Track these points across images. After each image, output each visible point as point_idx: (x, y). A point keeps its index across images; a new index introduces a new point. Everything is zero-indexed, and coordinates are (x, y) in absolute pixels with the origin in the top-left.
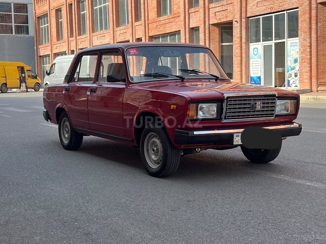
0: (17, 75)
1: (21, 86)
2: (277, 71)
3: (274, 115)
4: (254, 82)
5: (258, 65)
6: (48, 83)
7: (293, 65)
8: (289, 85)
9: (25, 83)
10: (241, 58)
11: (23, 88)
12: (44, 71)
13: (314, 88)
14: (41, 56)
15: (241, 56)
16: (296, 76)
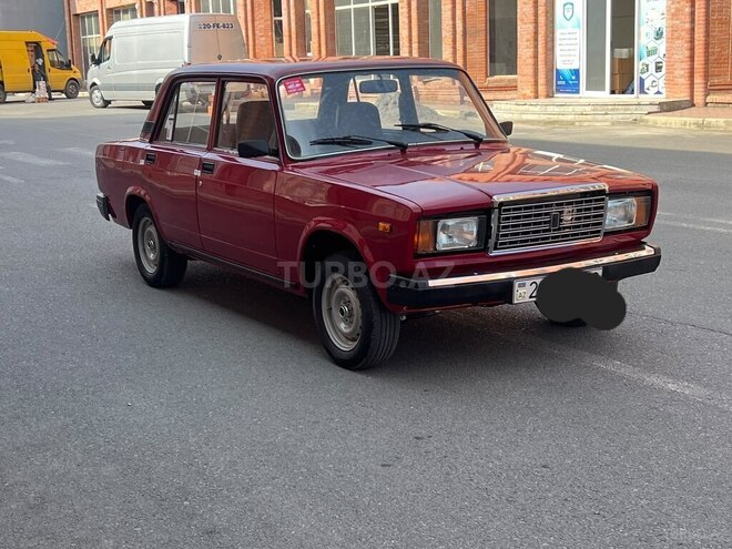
0: (25, 61)
1: (35, 87)
2: (617, 56)
3: (602, 234)
4: (564, 83)
5: (574, 42)
6: (98, 83)
7: (652, 45)
8: (642, 91)
9: (45, 79)
10: (536, 28)
11: (41, 92)
12: (85, 49)
13: (699, 98)
14: (77, 15)
15: (536, 22)
16: (658, 69)
